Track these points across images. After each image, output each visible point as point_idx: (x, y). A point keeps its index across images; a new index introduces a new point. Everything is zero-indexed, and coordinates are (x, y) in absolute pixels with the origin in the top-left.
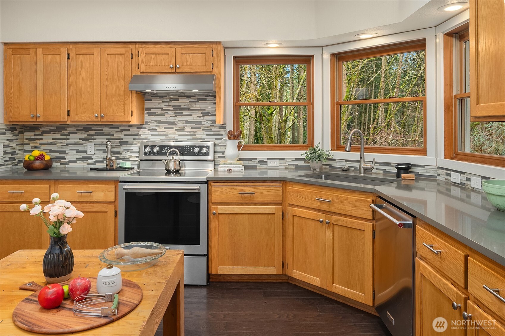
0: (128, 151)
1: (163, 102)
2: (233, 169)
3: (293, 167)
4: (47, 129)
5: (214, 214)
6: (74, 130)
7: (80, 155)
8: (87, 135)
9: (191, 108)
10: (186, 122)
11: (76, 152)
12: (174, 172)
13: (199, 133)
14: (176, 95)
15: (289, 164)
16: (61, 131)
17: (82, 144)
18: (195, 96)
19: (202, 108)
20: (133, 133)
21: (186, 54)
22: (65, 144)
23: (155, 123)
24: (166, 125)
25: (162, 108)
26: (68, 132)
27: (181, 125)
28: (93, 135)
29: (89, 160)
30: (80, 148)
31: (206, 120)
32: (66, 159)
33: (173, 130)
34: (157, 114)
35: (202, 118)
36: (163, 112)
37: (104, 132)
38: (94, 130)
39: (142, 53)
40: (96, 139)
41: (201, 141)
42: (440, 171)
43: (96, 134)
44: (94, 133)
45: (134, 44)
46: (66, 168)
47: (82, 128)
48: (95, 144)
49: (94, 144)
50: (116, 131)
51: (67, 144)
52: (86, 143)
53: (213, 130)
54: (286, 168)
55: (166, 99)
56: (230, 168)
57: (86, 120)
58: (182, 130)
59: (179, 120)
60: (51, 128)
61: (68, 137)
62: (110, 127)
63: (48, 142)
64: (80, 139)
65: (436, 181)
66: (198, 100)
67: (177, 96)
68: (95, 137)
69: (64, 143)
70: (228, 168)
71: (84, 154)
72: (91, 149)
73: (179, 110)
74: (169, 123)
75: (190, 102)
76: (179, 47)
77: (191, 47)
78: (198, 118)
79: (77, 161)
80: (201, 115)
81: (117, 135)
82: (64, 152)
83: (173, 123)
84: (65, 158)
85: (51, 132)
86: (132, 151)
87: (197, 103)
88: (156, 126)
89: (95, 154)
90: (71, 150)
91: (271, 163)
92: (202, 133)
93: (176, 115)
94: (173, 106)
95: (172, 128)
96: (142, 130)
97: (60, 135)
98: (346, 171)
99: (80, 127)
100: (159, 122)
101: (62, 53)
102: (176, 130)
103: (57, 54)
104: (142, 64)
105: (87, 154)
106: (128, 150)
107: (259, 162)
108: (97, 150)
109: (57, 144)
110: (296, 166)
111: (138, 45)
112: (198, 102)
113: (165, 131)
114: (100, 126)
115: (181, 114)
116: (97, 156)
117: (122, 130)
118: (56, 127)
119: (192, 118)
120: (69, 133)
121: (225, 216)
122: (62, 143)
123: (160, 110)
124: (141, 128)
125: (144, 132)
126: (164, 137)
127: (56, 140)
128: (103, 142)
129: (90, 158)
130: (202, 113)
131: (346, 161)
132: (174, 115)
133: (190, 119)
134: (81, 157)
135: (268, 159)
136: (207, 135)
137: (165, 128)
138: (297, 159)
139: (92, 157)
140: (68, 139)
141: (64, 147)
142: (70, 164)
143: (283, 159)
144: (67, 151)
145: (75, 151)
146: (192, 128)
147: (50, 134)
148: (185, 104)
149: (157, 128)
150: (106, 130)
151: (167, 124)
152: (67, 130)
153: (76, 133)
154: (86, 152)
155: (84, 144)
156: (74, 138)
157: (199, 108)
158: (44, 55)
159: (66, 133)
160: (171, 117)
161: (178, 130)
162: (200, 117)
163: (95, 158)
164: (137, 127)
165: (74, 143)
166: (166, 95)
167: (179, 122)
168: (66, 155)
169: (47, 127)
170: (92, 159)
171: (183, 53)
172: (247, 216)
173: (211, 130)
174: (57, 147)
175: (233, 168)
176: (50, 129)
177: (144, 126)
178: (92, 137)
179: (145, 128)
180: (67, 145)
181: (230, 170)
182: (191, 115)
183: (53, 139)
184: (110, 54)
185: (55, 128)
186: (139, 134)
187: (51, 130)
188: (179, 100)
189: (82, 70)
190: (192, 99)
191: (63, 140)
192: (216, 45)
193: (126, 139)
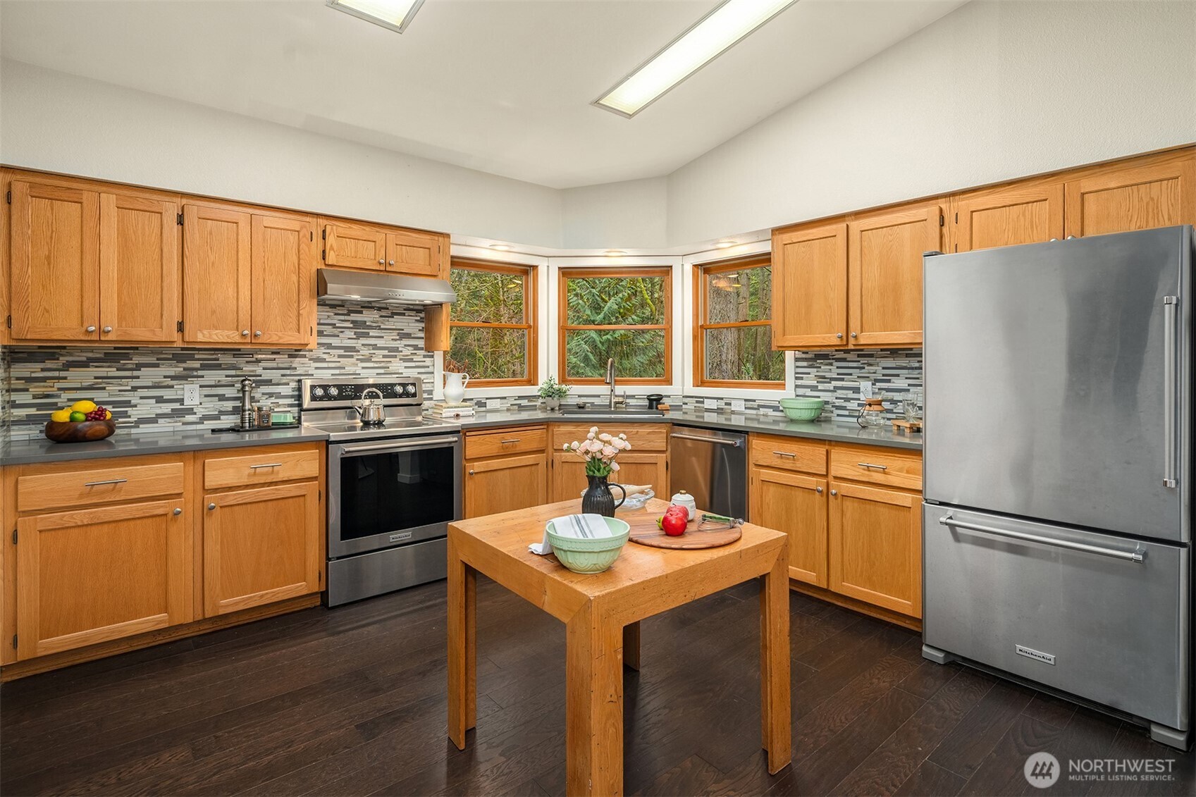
0: (273, 396)
1: (336, 314)
2: (461, 414)
3: (516, 407)
4: (79, 356)
5: (471, 474)
6: (153, 360)
7: (166, 408)
8: (182, 369)
9: (382, 327)
10: (375, 347)
11: (157, 402)
12: (376, 424)
13: (395, 364)
14: (358, 305)
15: (511, 405)
16: (119, 362)
17: (172, 387)
18: (388, 309)
19: (398, 327)
20: (281, 365)
21: (402, 245)
22: (130, 388)
23: (323, 348)
24: (341, 352)
25: (335, 324)
26: (136, 364)
27: (365, 352)
28: (197, 369)
29: (186, 416)
30: (167, 394)
31: (405, 345)
32: (132, 416)
33: (353, 360)
34: (325, 333)
35: (399, 342)
36: (336, 331)
37: (221, 364)
38: (199, 360)
39: (332, 234)
40: (203, 377)
41: (397, 376)
42: (686, 400)
43: (204, 367)
44: (198, 366)
45: (314, 217)
46: (131, 434)
47: (171, 356)
48: (201, 386)
49: (198, 385)
50: (247, 362)
51: (132, 387)
52: (181, 384)
53: (414, 360)
54: (508, 410)
55: (342, 310)
56: (458, 413)
57: (220, 341)
58: (368, 360)
59: (363, 345)
60: (90, 355)
61: (136, 373)
62: (234, 354)
63: (83, 384)
64: (165, 377)
65: (681, 410)
66: (393, 315)
67: (359, 307)
68: (200, 373)
69: (127, 386)
70: (455, 413)
71: (177, 406)
72: (192, 394)
73: (363, 329)
74: (347, 349)
75: (381, 316)
76: (392, 235)
77: (409, 236)
78: (392, 342)
79: (159, 420)
80: (398, 337)
81: (248, 369)
82: (128, 404)
83: (352, 349)
84: (129, 414)
85: (91, 364)
86: (279, 396)
87: (390, 319)
88: (324, 353)
89: (201, 404)
90: (141, 398)
91: (491, 405)
92: (399, 365)
93: (359, 336)
94: (353, 322)
95: (352, 357)
96: (297, 359)
97: (115, 369)
98: (583, 408)
99: (166, 354)
100: (329, 346)
101: (166, 211)
102: (357, 360)
103: (152, 212)
104: (332, 252)
105: (183, 405)
106: (271, 395)
107: (476, 404)
108: (206, 396)
109: (107, 388)
110: (519, 406)
111: (321, 220)
112: (393, 317)
113: (339, 362)
114: (213, 352)
115: (367, 335)
116: (206, 408)
117: (258, 361)
118: (105, 353)
119: (384, 342)
120: (139, 367)
121: (482, 474)
122: (121, 385)
123: (330, 327)
124: (295, 356)
125: (303, 364)
126: (337, 372)
127: (104, 380)
128: (219, 381)
129: (191, 411)
130: (398, 334)
131: (579, 396)
132: (355, 337)
133: (380, 343)
134: (168, 411)
135: (487, 399)
136: (406, 367)
137: (340, 356)
138: (520, 398)
139: (195, 411)
140: (138, 377)
141: (127, 393)
142: (141, 426)
143: (505, 398)
144: (132, 402)
145: (154, 401)
146: (384, 356)
147: (89, 367)
148: (372, 319)
149: (325, 356)
150: (226, 359)
151: (343, 351)
152: (133, 359)
153: (157, 366)
154: (181, 401)
155: (175, 387)
156: (148, 376)
157: (394, 327)
158: (118, 208)
159: (130, 366)
160: (349, 339)
161: (362, 361)
162: (396, 340)
163: (200, 412)
164: (289, 355)
165: (151, 385)
166: (340, 303)
167: (363, 348)
168: (131, 409)
169: (80, 354)
170: (195, 414)
171: (398, 243)
172: (508, 471)
173: (411, 360)
174: (107, 395)
175: (462, 412)
176: (88, 358)
177: (301, 353)
178: (195, 373)
179: (305, 356)
180: (134, 389)
181: (458, 415)
182: (383, 337)
183: (96, 378)
184: (270, 228)
185: (102, 356)
186: (294, 366)
187: (91, 360)
188: (362, 313)
189: (211, 248)
190: (384, 313)
191: (123, 380)
192: (442, 238)
193: (267, 375)
